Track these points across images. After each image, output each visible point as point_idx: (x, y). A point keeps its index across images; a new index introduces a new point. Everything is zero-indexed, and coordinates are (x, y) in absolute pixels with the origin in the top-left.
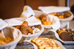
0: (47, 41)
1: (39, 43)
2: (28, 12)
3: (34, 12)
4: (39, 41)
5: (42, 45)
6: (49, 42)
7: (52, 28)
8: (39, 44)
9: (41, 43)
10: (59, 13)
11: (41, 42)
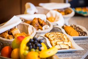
0: (60, 36)
1: (51, 37)
2: (31, 10)
3: (37, 8)
4: (52, 35)
5: (54, 39)
6: (61, 37)
7: (57, 25)
8: (52, 39)
9: (54, 38)
10: (60, 9)
11: (53, 36)
